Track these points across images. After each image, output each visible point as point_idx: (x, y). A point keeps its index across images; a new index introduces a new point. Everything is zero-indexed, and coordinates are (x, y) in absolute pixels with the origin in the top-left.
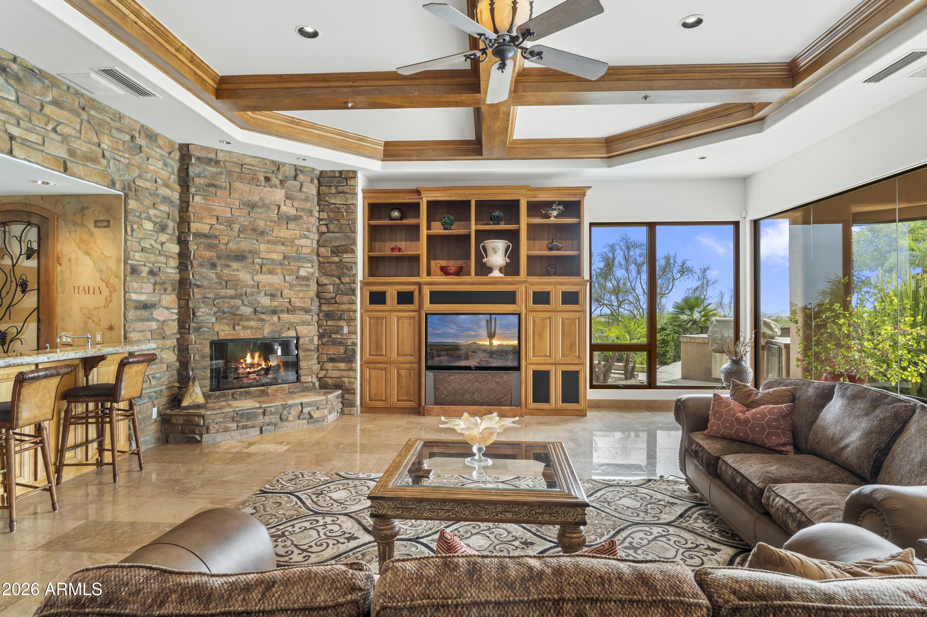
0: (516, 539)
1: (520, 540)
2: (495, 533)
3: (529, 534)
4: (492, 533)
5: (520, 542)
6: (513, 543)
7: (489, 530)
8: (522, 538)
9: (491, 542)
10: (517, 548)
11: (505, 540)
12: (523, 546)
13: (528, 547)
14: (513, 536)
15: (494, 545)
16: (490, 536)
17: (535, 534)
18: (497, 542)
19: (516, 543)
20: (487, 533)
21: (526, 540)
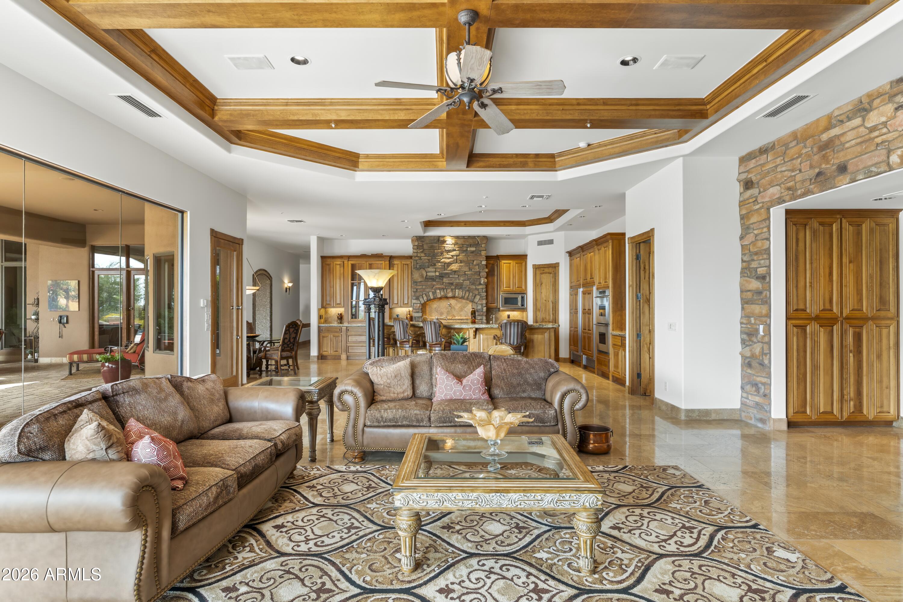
0: (458, 532)
1: (454, 530)
2: (478, 536)
3: (444, 537)
4: (482, 537)
5: (454, 528)
6: (461, 527)
7: (486, 540)
8: (452, 532)
9: (482, 527)
10: (458, 524)
11: (469, 530)
12: (452, 525)
13: (448, 524)
14: (461, 533)
15: (478, 526)
16: (483, 533)
17: (439, 537)
18: (477, 528)
19: (458, 527)
20: (487, 537)
21: (448, 531)
